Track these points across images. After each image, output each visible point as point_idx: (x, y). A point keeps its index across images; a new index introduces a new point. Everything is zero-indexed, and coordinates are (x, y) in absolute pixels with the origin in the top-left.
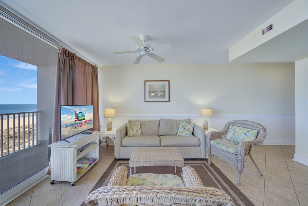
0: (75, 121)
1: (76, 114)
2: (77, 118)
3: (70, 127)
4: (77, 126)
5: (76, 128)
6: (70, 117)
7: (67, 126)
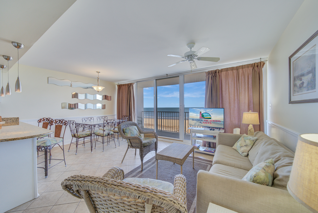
0: (200, 118)
1: (201, 113)
2: (202, 116)
3: (196, 121)
4: (202, 122)
5: (200, 122)
6: (196, 115)
7: (193, 120)
